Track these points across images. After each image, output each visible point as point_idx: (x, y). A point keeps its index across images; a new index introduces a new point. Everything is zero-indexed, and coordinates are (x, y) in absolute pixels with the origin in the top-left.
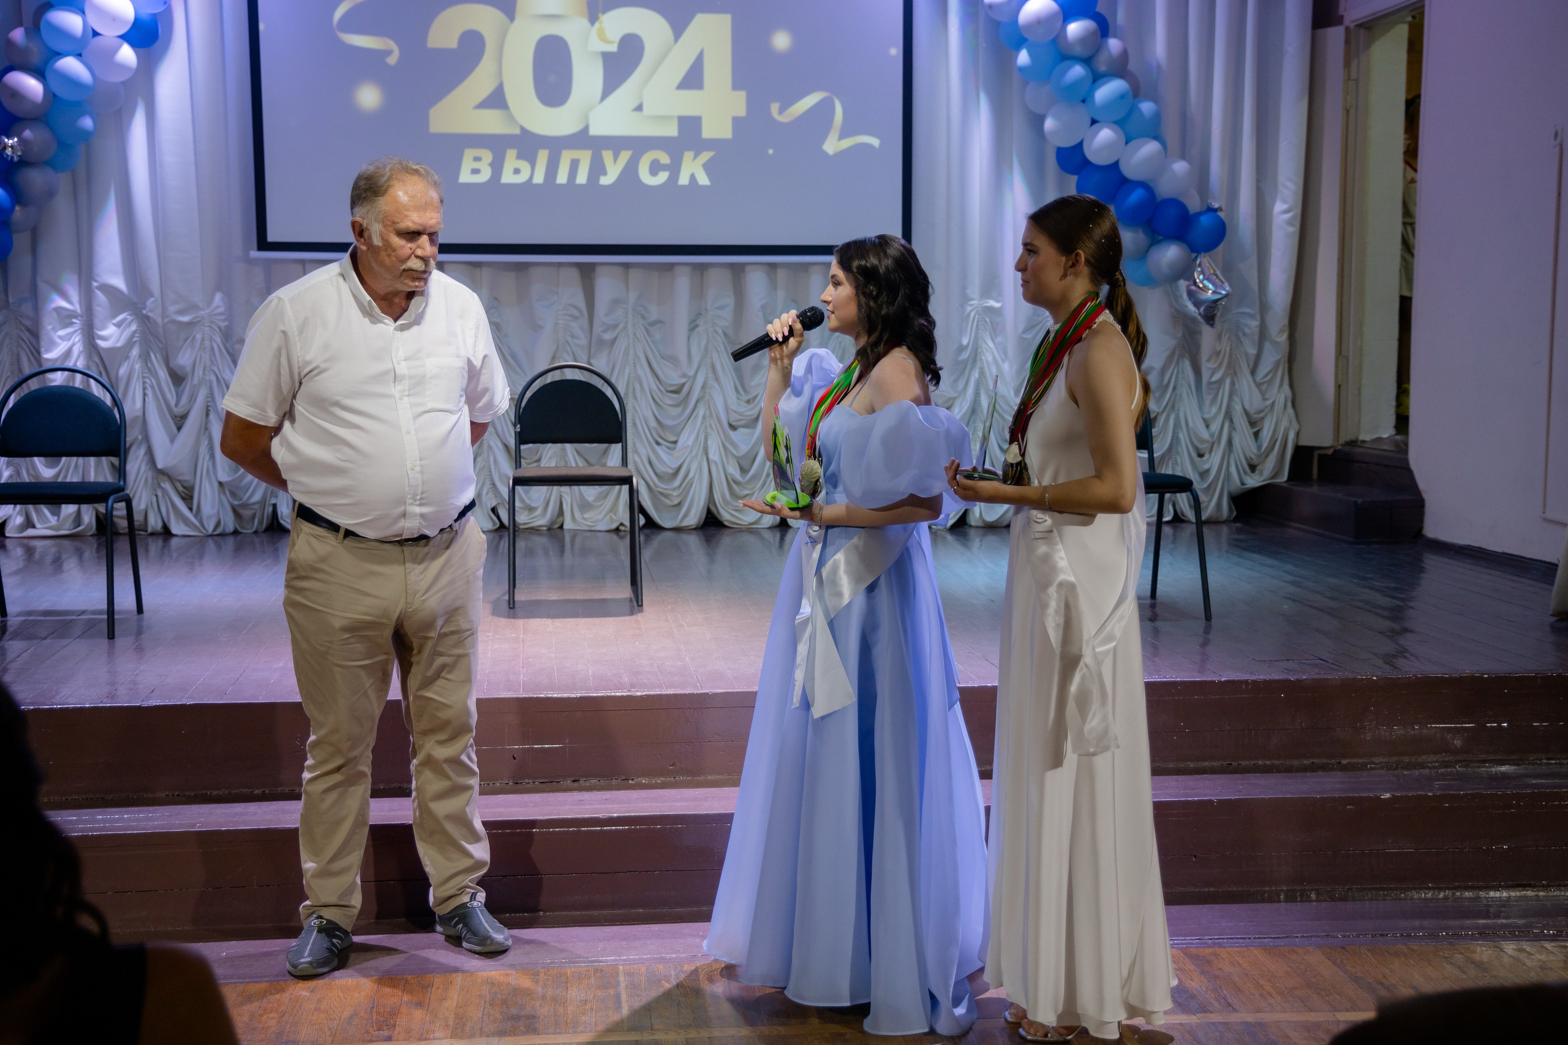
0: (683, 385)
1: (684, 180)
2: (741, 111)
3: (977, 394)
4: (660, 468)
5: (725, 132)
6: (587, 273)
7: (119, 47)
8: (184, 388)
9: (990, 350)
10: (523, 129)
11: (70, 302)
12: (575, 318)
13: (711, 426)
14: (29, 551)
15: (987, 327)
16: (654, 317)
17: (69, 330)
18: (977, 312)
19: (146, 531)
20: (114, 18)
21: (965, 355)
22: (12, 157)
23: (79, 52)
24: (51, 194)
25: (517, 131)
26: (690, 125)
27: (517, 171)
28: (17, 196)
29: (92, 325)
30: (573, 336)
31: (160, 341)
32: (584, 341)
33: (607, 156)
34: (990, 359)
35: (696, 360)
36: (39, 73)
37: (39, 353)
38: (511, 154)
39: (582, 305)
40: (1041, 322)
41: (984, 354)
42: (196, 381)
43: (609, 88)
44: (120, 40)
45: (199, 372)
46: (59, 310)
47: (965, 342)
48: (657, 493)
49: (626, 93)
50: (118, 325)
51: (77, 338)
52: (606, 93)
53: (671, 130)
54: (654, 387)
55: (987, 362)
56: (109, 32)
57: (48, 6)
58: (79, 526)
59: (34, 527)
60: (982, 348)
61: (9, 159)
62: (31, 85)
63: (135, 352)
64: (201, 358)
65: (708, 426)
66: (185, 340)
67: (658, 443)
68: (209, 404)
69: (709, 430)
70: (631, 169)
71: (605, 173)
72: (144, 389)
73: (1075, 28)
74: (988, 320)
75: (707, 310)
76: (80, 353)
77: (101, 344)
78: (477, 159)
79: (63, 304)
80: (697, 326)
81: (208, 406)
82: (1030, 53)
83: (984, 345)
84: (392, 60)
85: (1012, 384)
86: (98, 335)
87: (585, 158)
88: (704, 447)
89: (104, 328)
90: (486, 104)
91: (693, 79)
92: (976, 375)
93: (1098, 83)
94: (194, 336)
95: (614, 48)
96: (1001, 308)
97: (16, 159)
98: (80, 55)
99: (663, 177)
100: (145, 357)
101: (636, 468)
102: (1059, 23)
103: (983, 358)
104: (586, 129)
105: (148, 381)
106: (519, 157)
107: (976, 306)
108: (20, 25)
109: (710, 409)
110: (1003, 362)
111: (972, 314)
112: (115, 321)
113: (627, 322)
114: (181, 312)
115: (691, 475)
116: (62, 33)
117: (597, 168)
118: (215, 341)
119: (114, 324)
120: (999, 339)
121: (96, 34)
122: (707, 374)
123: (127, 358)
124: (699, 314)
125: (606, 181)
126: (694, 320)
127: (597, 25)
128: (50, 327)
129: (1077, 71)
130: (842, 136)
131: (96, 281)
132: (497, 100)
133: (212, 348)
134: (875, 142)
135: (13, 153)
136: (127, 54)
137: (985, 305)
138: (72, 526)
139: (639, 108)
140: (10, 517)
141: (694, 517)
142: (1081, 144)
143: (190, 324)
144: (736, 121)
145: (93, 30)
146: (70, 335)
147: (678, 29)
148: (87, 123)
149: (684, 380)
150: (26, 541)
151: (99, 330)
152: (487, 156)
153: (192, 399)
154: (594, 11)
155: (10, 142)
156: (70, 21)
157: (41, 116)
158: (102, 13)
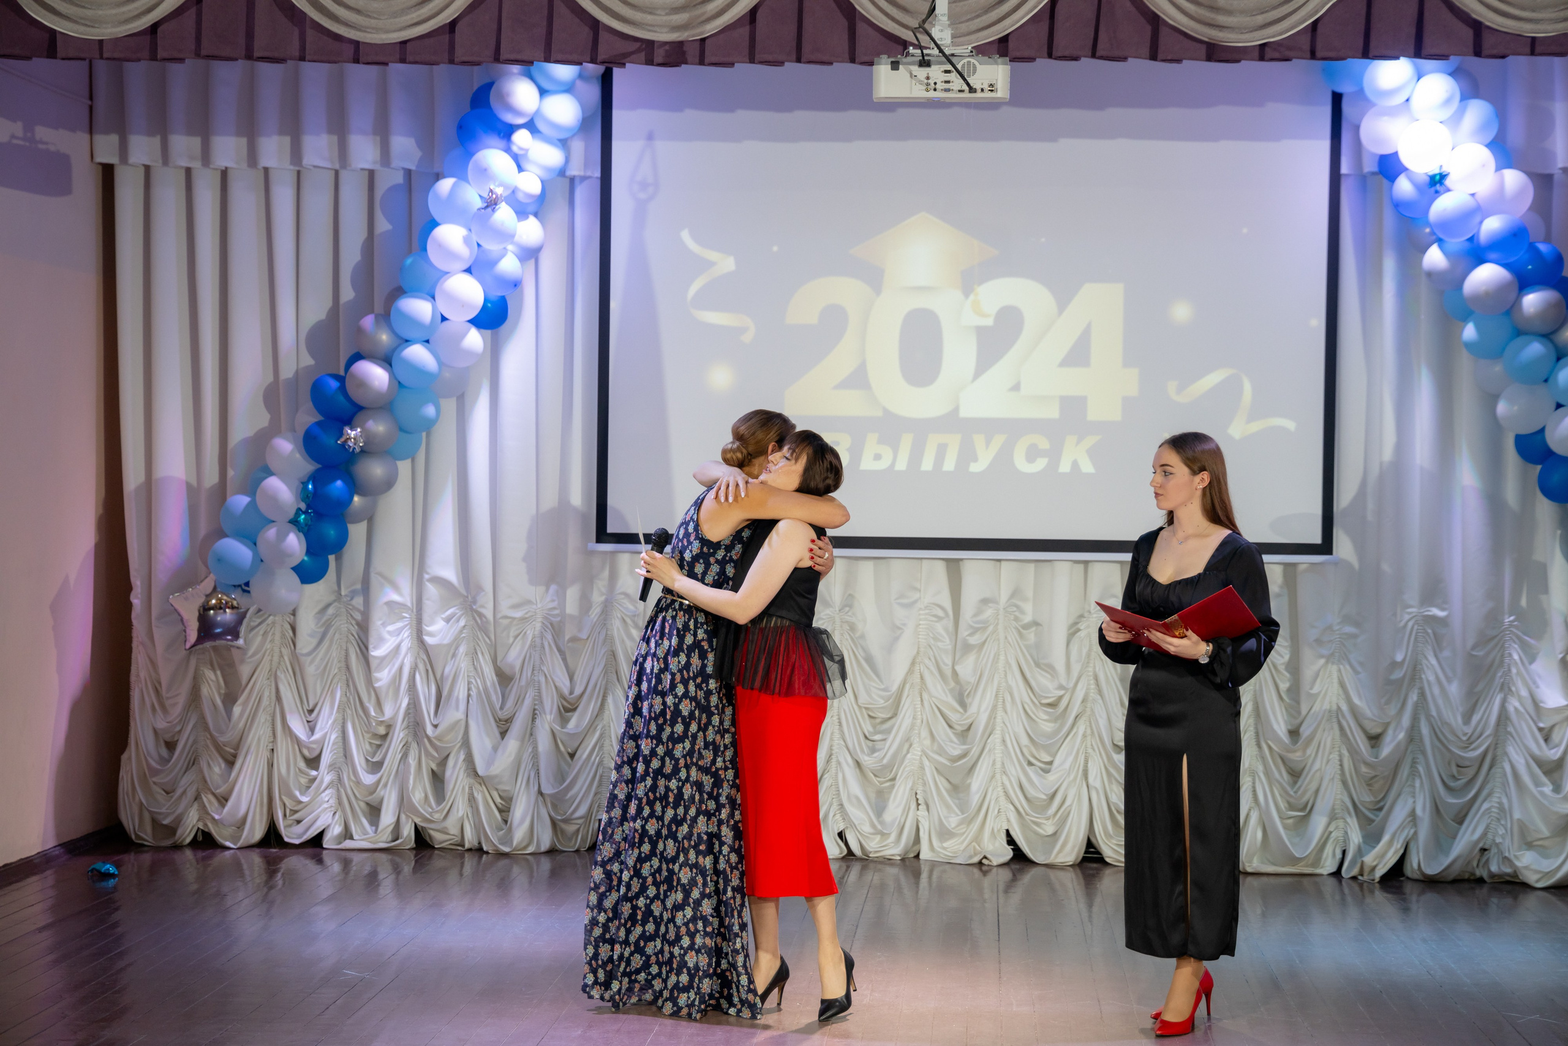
0: (1060, 698)
1: (1065, 467)
2: (1133, 391)
3: (1415, 719)
4: (1031, 792)
5: (1114, 414)
6: (954, 567)
7: (468, 331)
8: (511, 690)
9: (1432, 668)
10: (886, 411)
11: (401, 594)
12: (940, 619)
13: (1092, 745)
14: (346, 864)
15: (1429, 640)
16: (1028, 618)
17: (400, 625)
18: (1416, 623)
19: (463, 846)
20: (464, 305)
21: (1397, 675)
22: (355, 448)
23: (426, 339)
24: (389, 483)
25: (880, 414)
26: (1073, 406)
27: (878, 457)
28: (354, 486)
29: (421, 619)
30: (936, 639)
31: (489, 638)
32: (946, 643)
33: (979, 440)
34: (1432, 678)
35: (1076, 669)
36: (387, 361)
37: (367, 648)
38: (872, 439)
39: (947, 603)
40: (1495, 637)
41: (1424, 673)
42: (523, 683)
43: (984, 365)
44: (469, 325)
45: (527, 672)
46: (390, 604)
47: (1399, 658)
48: (1029, 822)
49: (1000, 372)
50: (448, 620)
51: (406, 633)
52: (979, 372)
53: (1053, 412)
54: (1027, 700)
55: (1428, 681)
56: (459, 318)
57: (399, 292)
58: (397, 839)
59: (351, 838)
60: (1421, 665)
61: (351, 450)
62: (376, 375)
63: (462, 649)
64: (530, 657)
65: (1089, 745)
66: (516, 637)
67: (1030, 764)
68: (536, 707)
69: (1090, 751)
70: (1004, 457)
71: (976, 460)
72: (469, 690)
73: (1533, 301)
74: (1430, 631)
75: (1089, 612)
76: (409, 649)
77: (429, 640)
79: (395, 597)
80: (1079, 630)
81: (535, 710)
82: (1478, 327)
83: (1424, 662)
84: (747, 338)
85: (1461, 709)
86: (426, 630)
87: (954, 443)
88: (1083, 770)
89: (432, 623)
90: (846, 384)
91: (1078, 355)
92: (1414, 697)
93: (1562, 362)
94: (525, 633)
95: (989, 322)
96: (1447, 617)
97: (358, 450)
98: (428, 341)
99: (1041, 464)
100: (473, 655)
101: (1005, 792)
102: (1513, 295)
103: (1423, 676)
104: (956, 410)
105: (473, 681)
106: (880, 441)
107: (1414, 615)
108: (370, 310)
109: (1091, 726)
110: (1449, 680)
111: (1410, 624)
112: (443, 616)
113: (997, 624)
114: (515, 607)
115: (1068, 803)
116: (413, 321)
117: (967, 454)
118: (545, 638)
119: (443, 619)
120: (1446, 653)
121: (444, 319)
122: (1089, 684)
123: (454, 655)
124: (1081, 616)
125: (975, 468)
126: (1076, 623)
127: (972, 297)
128: (380, 622)
129: (1535, 349)
130: (1251, 419)
131: (428, 573)
132: (859, 379)
133: (543, 647)
134: (1290, 425)
135: (355, 444)
136: (475, 339)
137: (1426, 613)
138: (390, 839)
139: (1016, 387)
140: (329, 826)
141: (1070, 851)
142: (1542, 430)
143: (523, 619)
144: (1126, 401)
145: (442, 315)
146: (399, 632)
147: (1063, 300)
148: (430, 411)
149: (1062, 692)
150: (343, 853)
151: (427, 626)
152: (846, 440)
153: (519, 701)
154: (968, 282)
155: (353, 434)
156: (420, 308)
157: (385, 406)
158: (452, 298)
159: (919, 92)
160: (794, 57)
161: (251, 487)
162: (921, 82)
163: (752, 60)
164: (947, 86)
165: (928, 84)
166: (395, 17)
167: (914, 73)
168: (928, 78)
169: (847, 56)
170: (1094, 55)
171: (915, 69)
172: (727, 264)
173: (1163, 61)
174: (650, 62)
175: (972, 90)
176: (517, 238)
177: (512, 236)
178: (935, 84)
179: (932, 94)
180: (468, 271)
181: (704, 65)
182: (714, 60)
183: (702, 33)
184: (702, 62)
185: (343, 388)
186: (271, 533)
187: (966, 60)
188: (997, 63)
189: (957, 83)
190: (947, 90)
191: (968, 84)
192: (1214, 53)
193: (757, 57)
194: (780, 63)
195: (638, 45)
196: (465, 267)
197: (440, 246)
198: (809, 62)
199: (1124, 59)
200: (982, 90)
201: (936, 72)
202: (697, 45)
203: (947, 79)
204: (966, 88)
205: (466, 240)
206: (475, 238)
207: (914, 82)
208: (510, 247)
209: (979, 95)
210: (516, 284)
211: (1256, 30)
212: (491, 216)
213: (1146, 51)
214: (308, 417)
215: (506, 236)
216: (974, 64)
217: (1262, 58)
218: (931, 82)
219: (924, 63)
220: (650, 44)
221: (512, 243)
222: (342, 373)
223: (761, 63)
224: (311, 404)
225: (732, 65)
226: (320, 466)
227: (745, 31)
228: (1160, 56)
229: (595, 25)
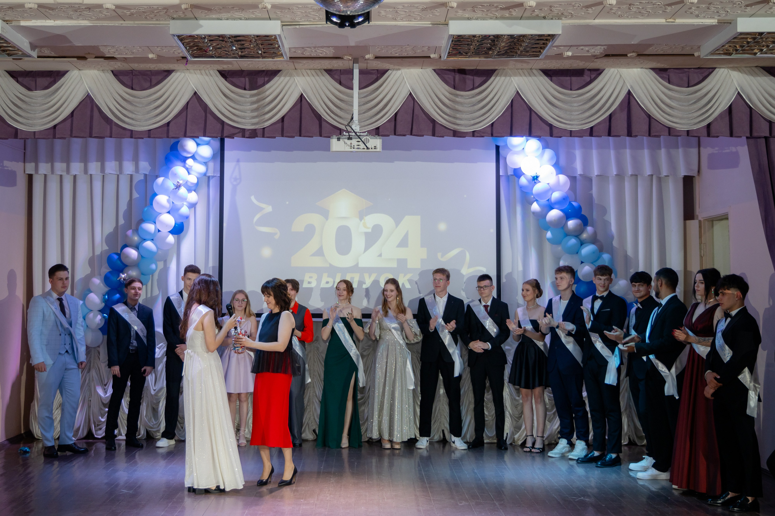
2: (425, 256)
5: (417, 265)
7: (168, 236)
10: (330, 264)
20: (167, 225)
25: (328, 266)
26: (402, 262)
27: (327, 283)
33: (366, 276)
36: (137, 247)
38: (325, 275)
44: (169, 233)
49: (374, 249)
52: (367, 248)
53: (394, 265)
56: (165, 231)
57: (142, 221)
62: (133, 253)
70: (376, 282)
71: (365, 283)
73: (571, 223)
78: (311, 277)
82: (552, 233)
84: (277, 237)
87: (357, 277)
90: (314, 255)
91: (404, 243)
93: (583, 246)
95: (370, 230)
98: (153, 240)
102: (564, 221)
104: (357, 264)
106: (328, 276)
108: (130, 228)
116: (147, 232)
117: (362, 281)
121: (159, 231)
125: (365, 286)
127: (363, 221)
129: (573, 241)
130: (468, 267)
132: (320, 253)
134: (484, 269)
136: (171, 239)
139: (380, 255)
144: (422, 260)
145: (158, 230)
147: (398, 222)
148: (153, 266)
152: (315, 276)
154: (361, 215)
155: (123, 276)
156: (150, 227)
157: (136, 264)
158: (162, 223)
159: (348, 149)
160: (298, 134)
161: (84, 297)
162: (348, 145)
163: (283, 136)
164: (358, 147)
165: (351, 146)
166: (147, 121)
167: (346, 142)
168: (351, 144)
169: (318, 134)
170: (411, 134)
171: (346, 141)
172: (269, 209)
173: (437, 137)
174: (243, 136)
175: (368, 148)
176: (188, 200)
177: (186, 199)
178: (354, 146)
179: (353, 150)
180: (169, 212)
181: (264, 137)
182: (268, 136)
183: (264, 126)
184: (263, 136)
185: (120, 258)
186: (91, 315)
187: (365, 137)
188: (377, 139)
189: (362, 146)
190: (358, 148)
191: (366, 146)
192: (456, 134)
193: (284, 135)
194: (293, 137)
195: (239, 130)
196: (167, 211)
197: (158, 203)
198: (304, 136)
199: (423, 136)
200: (372, 148)
201: (354, 142)
202: (262, 130)
203: (358, 144)
204: (365, 147)
205: (168, 201)
206: (171, 200)
207: (346, 145)
208: (185, 203)
209: (370, 150)
210: (187, 217)
211: (471, 126)
212: (178, 191)
213: (431, 133)
214: (106, 269)
215: (183, 199)
216: (368, 139)
217: (473, 136)
218: (352, 145)
219: (350, 138)
220: (243, 130)
221: (186, 202)
222: (119, 252)
223: (286, 137)
224: (107, 265)
225: (275, 137)
226: (110, 289)
227: (280, 125)
228: (436, 135)
229: (223, 123)
